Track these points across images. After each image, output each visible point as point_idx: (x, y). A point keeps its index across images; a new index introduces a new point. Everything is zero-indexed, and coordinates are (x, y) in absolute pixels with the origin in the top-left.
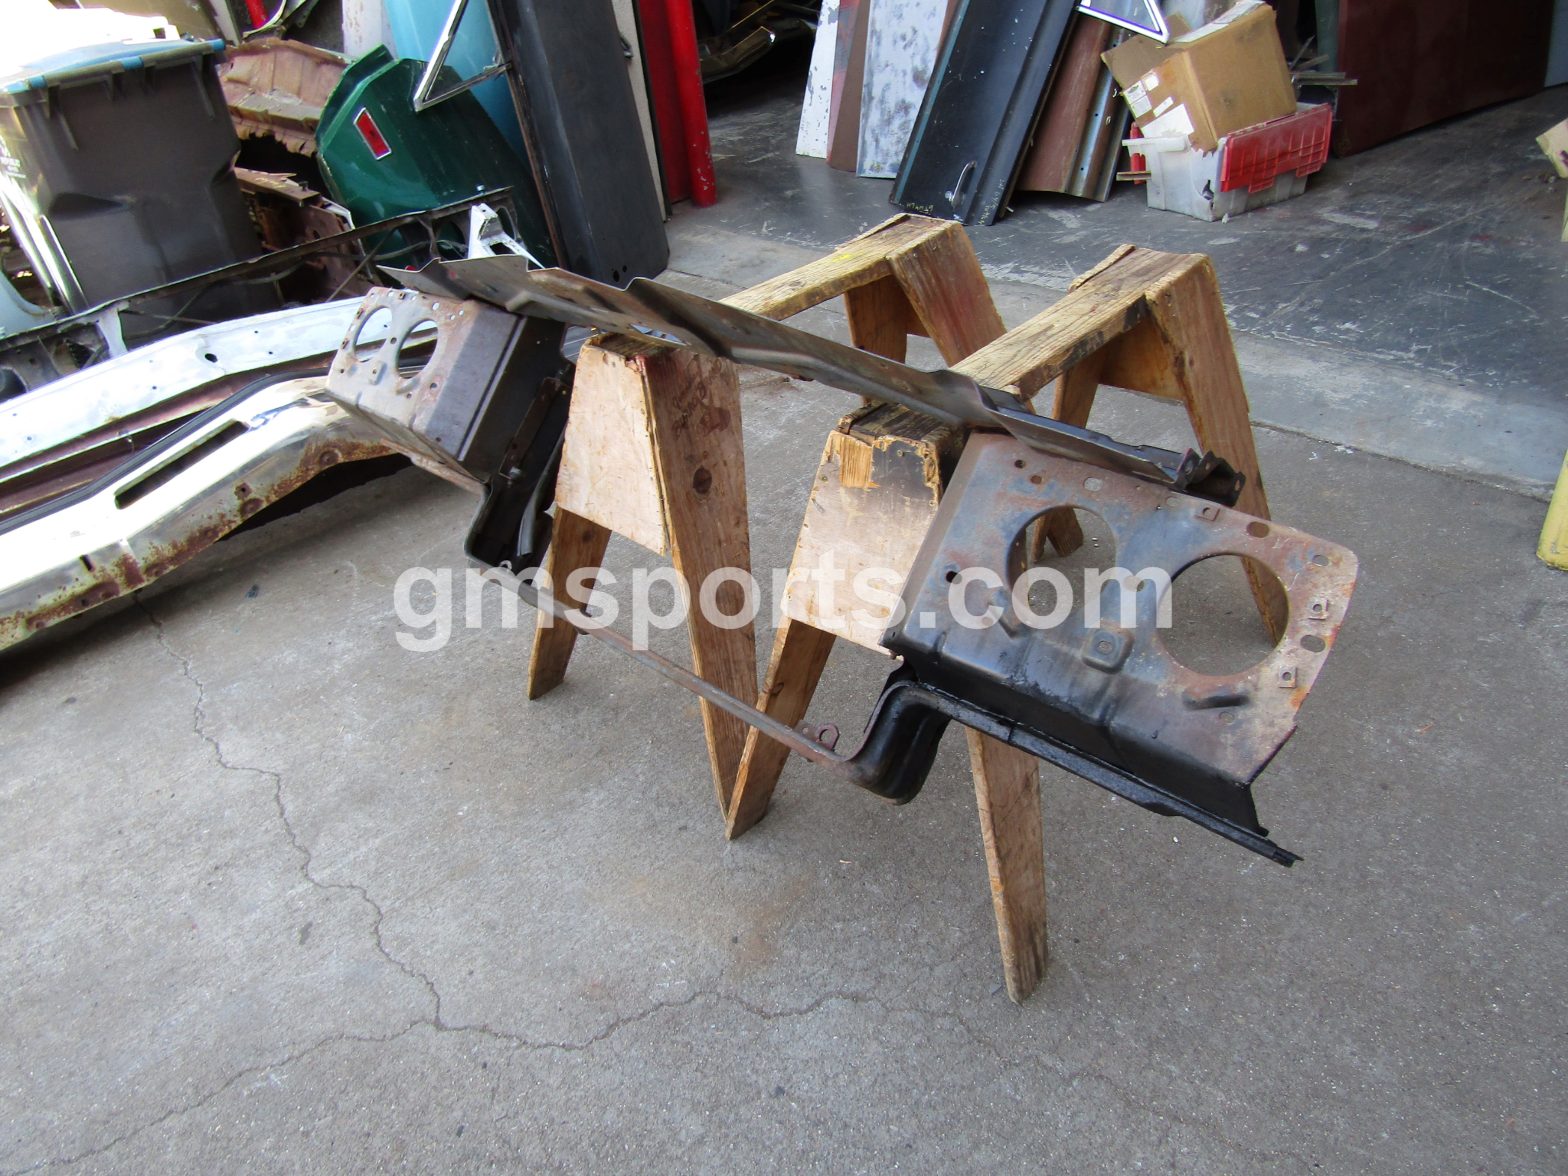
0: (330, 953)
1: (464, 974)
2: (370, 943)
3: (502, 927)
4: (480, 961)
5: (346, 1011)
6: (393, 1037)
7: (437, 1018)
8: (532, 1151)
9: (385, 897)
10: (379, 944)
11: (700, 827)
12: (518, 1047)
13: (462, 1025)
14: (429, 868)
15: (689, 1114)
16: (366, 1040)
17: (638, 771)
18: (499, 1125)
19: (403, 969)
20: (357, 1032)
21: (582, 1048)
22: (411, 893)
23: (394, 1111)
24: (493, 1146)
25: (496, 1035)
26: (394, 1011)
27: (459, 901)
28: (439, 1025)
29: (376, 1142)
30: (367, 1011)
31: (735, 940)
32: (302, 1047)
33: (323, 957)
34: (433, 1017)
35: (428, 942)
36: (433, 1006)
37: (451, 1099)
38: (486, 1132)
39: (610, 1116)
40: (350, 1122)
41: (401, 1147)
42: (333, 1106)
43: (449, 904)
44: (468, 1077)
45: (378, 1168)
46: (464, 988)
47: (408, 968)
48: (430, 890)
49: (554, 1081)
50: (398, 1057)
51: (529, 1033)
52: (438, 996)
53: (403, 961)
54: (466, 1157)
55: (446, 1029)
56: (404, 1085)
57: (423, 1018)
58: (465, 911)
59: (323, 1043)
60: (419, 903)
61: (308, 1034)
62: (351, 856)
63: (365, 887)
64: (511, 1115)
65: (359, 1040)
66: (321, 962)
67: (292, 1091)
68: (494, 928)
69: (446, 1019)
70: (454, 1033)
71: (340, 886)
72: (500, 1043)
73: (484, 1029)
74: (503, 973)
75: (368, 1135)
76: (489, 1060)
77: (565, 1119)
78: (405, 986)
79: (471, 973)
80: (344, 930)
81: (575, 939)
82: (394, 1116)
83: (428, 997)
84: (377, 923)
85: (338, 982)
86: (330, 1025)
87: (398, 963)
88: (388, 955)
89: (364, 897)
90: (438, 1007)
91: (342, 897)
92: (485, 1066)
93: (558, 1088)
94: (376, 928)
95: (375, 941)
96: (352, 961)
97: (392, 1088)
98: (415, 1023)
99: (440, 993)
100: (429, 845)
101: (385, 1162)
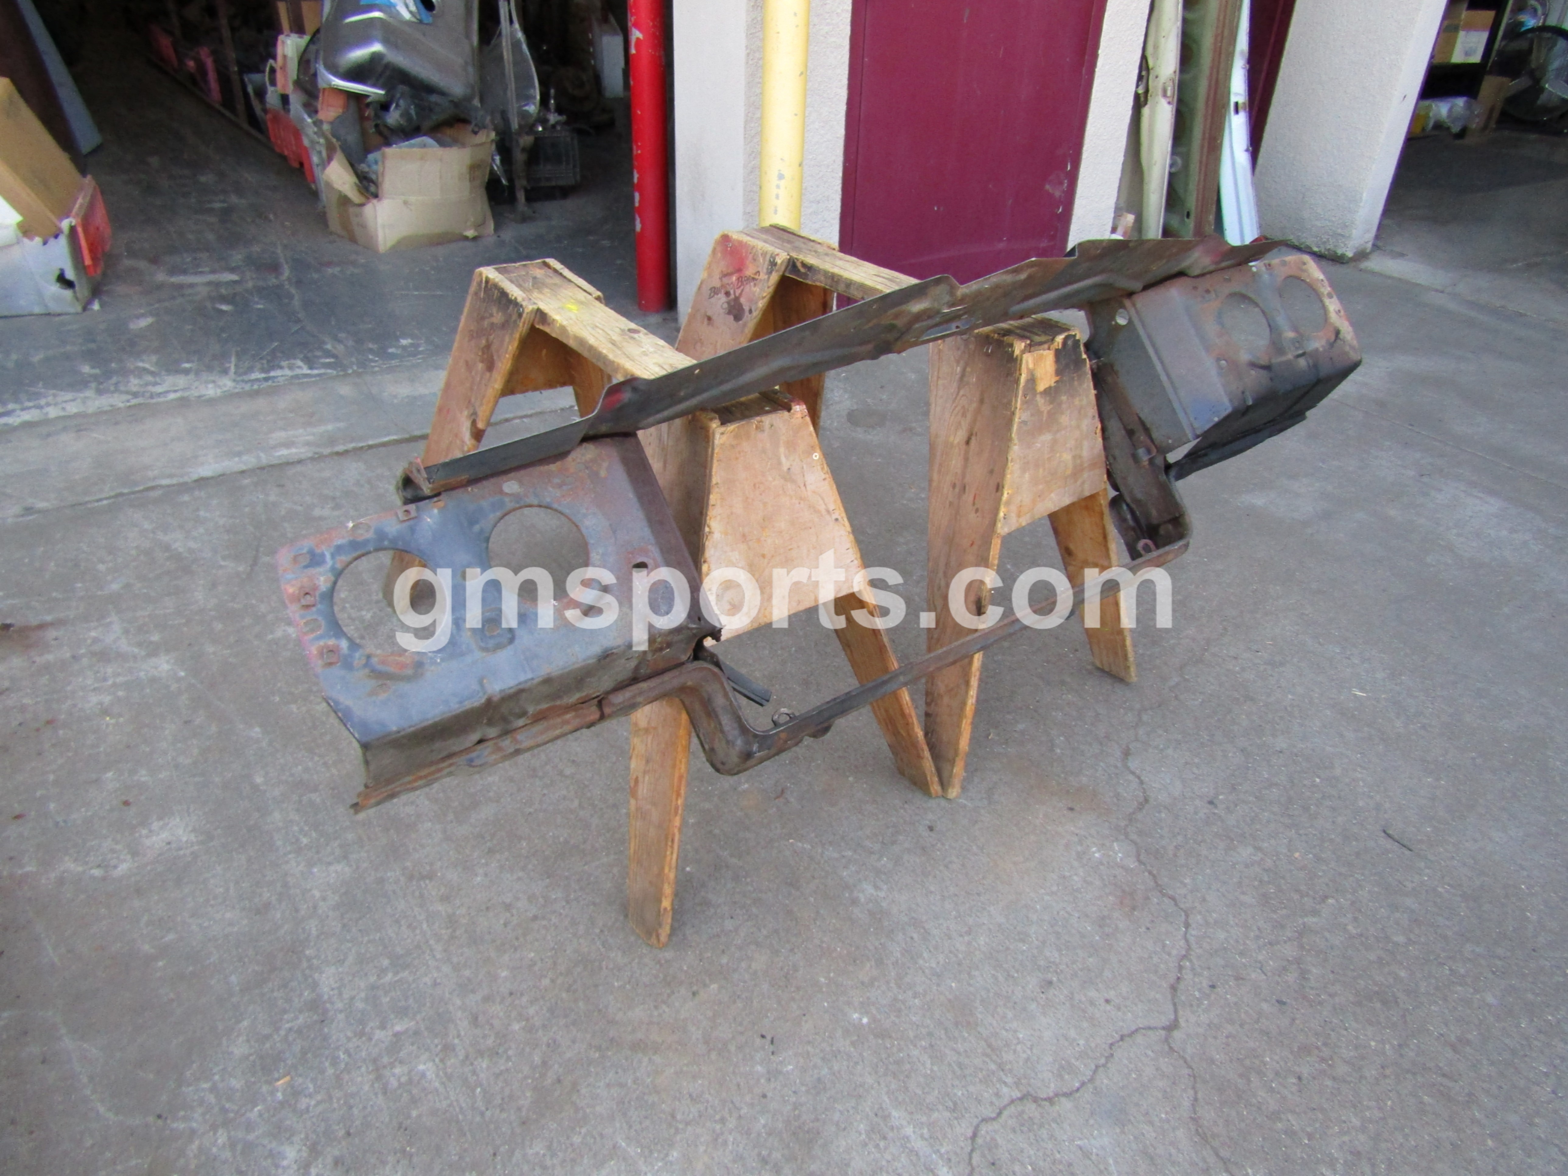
0: (1080, 1148)
1: (1108, 1008)
2: (1066, 1104)
3: (1050, 975)
4: (1092, 994)
5: (1161, 1120)
6: (1190, 1067)
7: (1164, 1028)
8: (1289, 951)
9: (997, 1095)
10: (1066, 1095)
11: (930, 816)
12: (1191, 961)
13: (1171, 1007)
14: (954, 1049)
15: (1238, 853)
16: (1196, 1093)
17: (836, 855)
18: (1269, 974)
19: (1104, 1066)
20: (1186, 1103)
21: (1187, 916)
22: (993, 1067)
23: (1271, 1059)
24: (1291, 977)
25: (1178, 978)
26: (1157, 1069)
27: (1010, 1015)
28: (1173, 1026)
29: (1305, 1071)
30: (1160, 1095)
31: (1071, 809)
32: (1212, 1160)
33: (1087, 1155)
34: (1163, 1033)
35: (1066, 1044)
36: (1150, 1032)
37: (1251, 1011)
38: (1278, 983)
39: (1247, 899)
40: (1290, 1096)
41: (1305, 1050)
42: (1275, 1116)
43: (1014, 1025)
44: (1226, 999)
45: (1330, 1065)
46: (1126, 1007)
47: (1103, 1061)
48: (990, 1046)
49: (1221, 935)
50: (1212, 1061)
51: (1174, 952)
52: (1137, 1030)
53: (1093, 1067)
54: (1305, 997)
55: (1176, 1020)
56: (1243, 1052)
57: (1166, 1040)
58: (1024, 1009)
59: (1203, 1137)
60: (1008, 1057)
61: (1194, 1155)
62: (918, 1144)
63: (975, 1121)
64: (1259, 965)
65: (1196, 1100)
66: (1094, 1157)
67: (1266, 1160)
68: (1050, 983)
69: (1164, 1021)
70: (1181, 1013)
71: (972, 1151)
72: (1188, 976)
73: (1174, 988)
74: (1107, 974)
75: (1300, 1078)
76: (1205, 983)
77: (1255, 928)
78: (1125, 1061)
79: (1107, 1001)
80: (1045, 1136)
81: (1066, 915)
82: (1276, 1058)
83: (1139, 1039)
84: (1035, 1100)
85: (1123, 1132)
86: (1180, 1133)
87: (1095, 1072)
88: (1083, 1084)
89: (994, 1119)
90: (1150, 1028)
91: (992, 1146)
92: (1213, 987)
93: (1227, 931)
94: (1045, 1099)
95: (1063, 1100)
96: (1092, 1122)
97: (1247, 1062)
98: (1171, 1048)
99: (1133, 1028)
100: (915, 1052)
101: (1323, 1060)
